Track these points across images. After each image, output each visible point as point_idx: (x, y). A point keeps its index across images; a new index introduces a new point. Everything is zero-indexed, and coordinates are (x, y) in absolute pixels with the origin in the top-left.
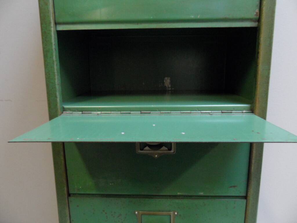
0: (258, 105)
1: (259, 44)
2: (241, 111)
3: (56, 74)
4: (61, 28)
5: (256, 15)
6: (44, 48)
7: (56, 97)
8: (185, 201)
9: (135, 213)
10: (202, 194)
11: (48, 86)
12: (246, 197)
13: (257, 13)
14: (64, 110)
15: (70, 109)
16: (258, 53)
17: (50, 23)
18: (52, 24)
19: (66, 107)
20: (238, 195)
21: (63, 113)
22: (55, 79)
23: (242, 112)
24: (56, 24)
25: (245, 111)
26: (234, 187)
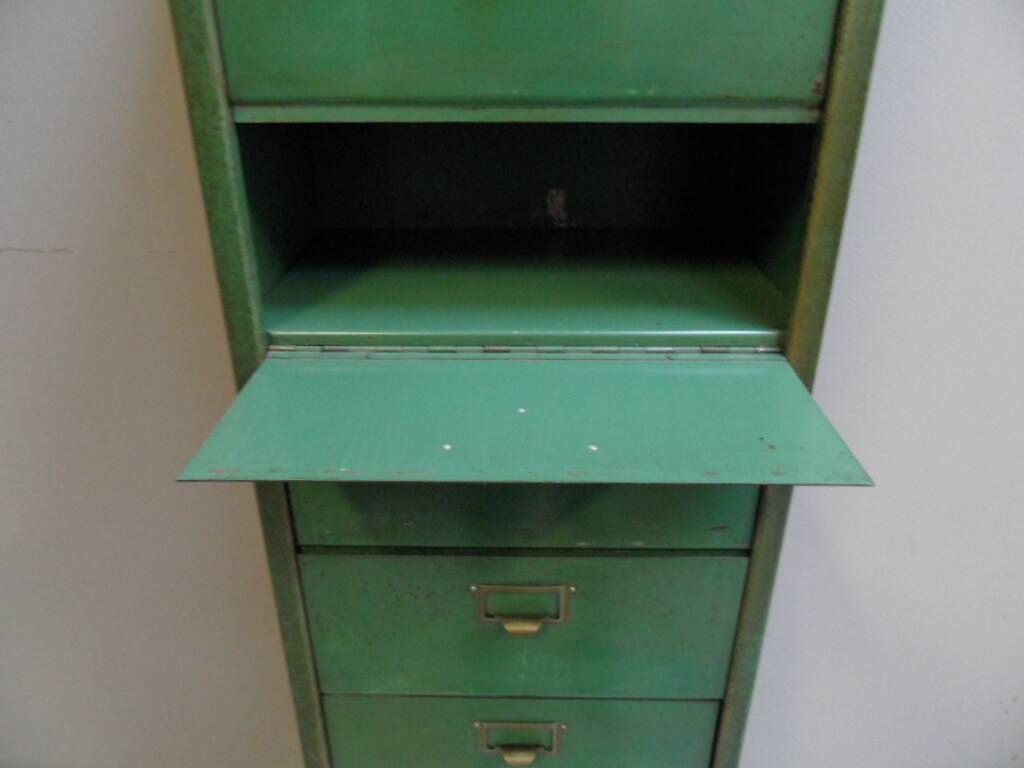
0: (797, 336)
1: (815, 174)
2: (751, 349)
3: (244, 249)
4: (247, 116)
5: (816, 91)
6: (203, 179)
7: (248, 311)
8: (596, 562)
9: (469, 589)
10: (639, 544)
11: (222, 281)
12: (748, 553)
13: (818, 85)
14: (271, 340)
15: (287, 340)
16: (811, 199)
17: (216, 106)
18: (223, 110)
19: (277, 332)
20: (727, 546)
21: (268, 350)
22: (242, 265)
23: (756, 352)
24: (232, 103)
25: (761, 349)
26: (722, 528)
